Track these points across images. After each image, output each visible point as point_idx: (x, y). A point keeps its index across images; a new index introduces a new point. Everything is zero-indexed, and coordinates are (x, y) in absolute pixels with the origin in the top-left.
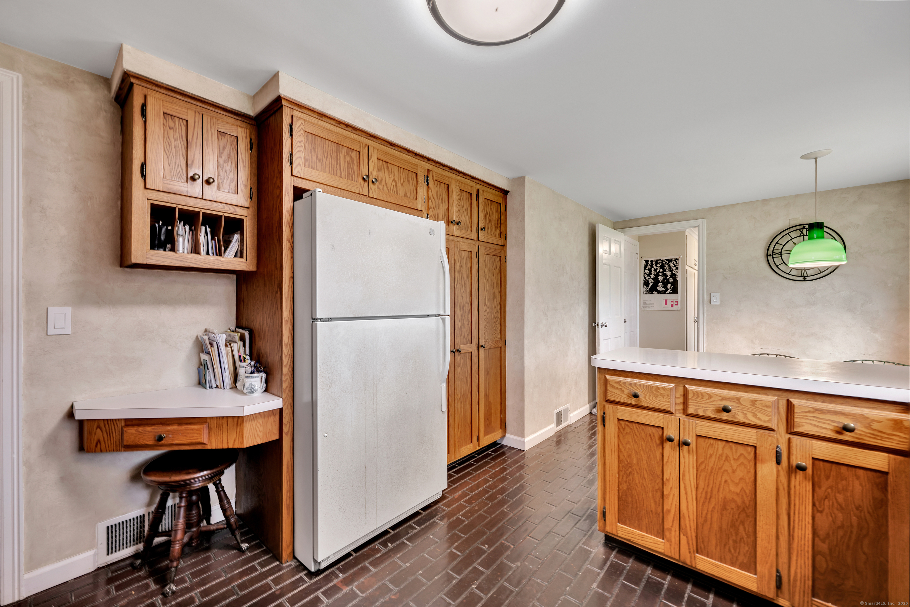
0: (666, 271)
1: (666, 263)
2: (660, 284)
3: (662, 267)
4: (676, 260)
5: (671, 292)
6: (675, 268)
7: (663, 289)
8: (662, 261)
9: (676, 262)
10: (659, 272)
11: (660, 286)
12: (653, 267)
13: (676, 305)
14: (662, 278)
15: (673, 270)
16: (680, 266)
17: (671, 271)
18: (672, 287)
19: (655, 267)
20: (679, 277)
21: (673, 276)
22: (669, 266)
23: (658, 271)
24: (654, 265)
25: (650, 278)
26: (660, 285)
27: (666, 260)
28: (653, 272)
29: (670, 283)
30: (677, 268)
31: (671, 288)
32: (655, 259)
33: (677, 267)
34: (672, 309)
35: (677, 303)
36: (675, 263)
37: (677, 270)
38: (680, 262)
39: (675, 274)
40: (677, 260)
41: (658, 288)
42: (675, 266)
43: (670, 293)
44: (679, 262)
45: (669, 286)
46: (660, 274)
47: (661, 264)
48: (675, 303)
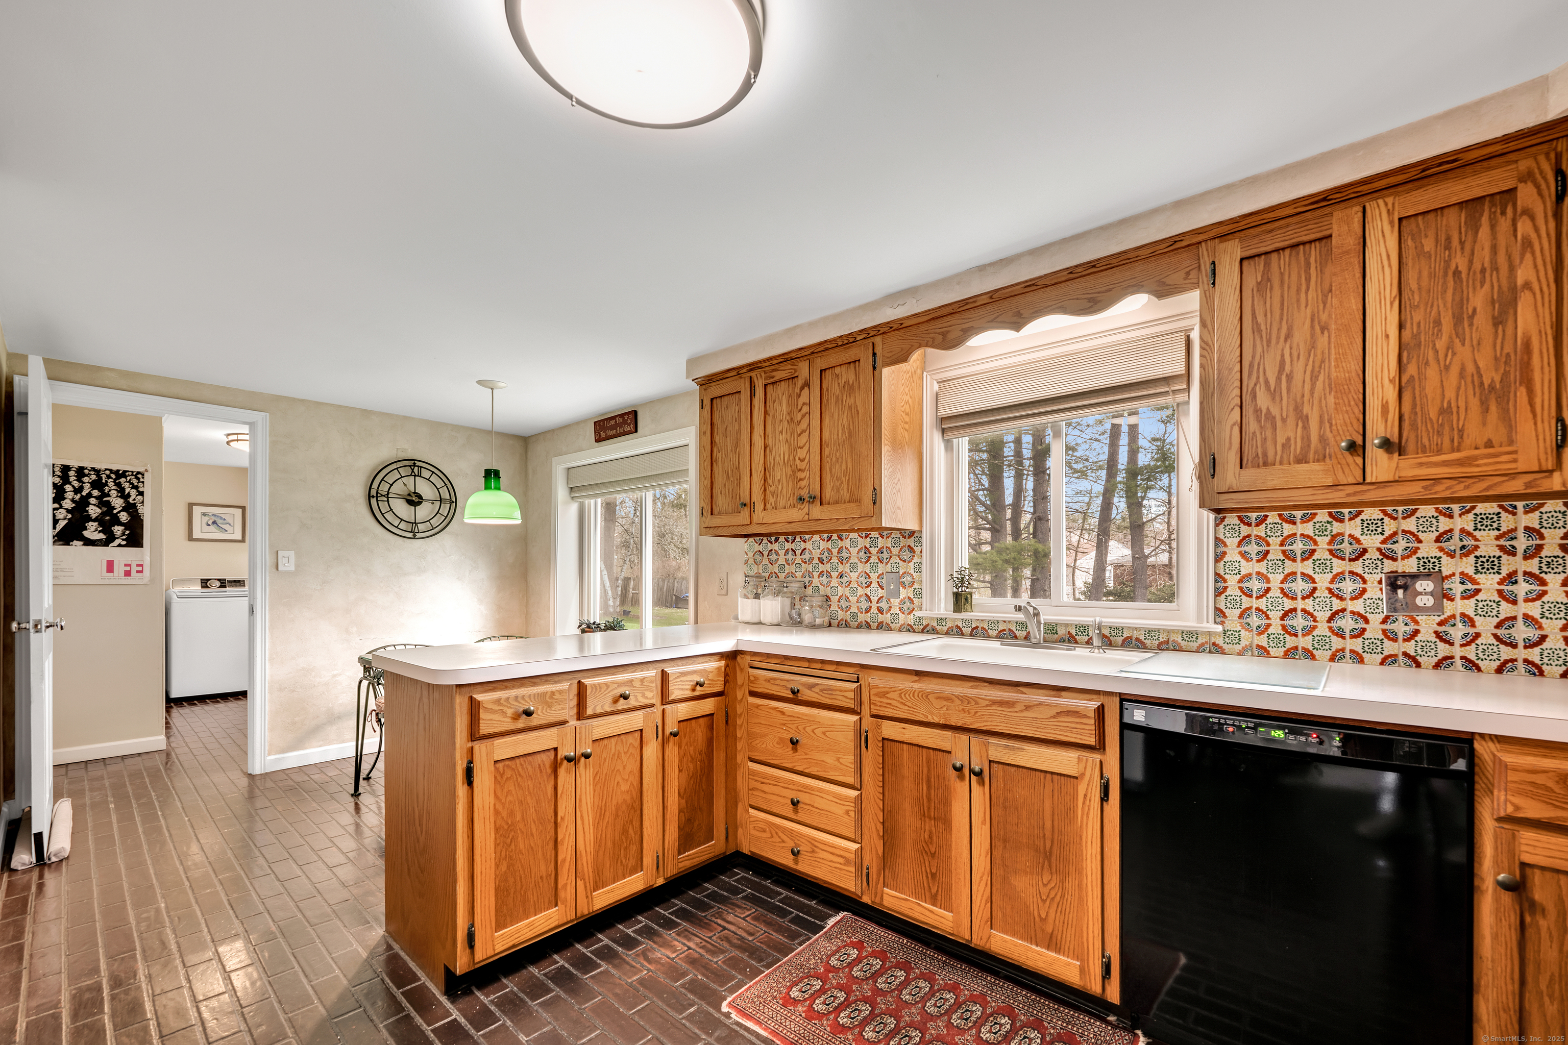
0: (109, 496)
1: (109, 477)
2: (91, 523)
3: (98, 484)
4: (138, 475)
5: (124, 543)
6: (134, 493)
7: (102, 536)
8: (97, 472)
9: (138, 479)
10: (90, 495)
11: (93, 529)
12: (70, 483)
13: (138, 572)
14: (99, 511)
15: (129, 495)
16: (147, 489)
17: (125, 496)
18: (127, 532)
19: (76, 484)
20: (146, 511)
21: (130, 508)
22: (119, 485)
23: (84, 493)
24: (72, 479)
25: (61, 507)
26: (92, 526)
27: (111, 471)
28: (70, 495)
29: (120, 524)
30: (141, 494)
31: (123, 534)
32: (75, 464)
33: (141, 489)
34: (128, 580)
35: (140, 568)
36: (135, 481)
37: (140, 497)
38: (148, 479)
39: (134, 506)
40: (140, 476)
41: (86, 533)
42: (136, 488)
43: (120, 545)
44: (145, 480)
45: (118, 530)
46: (93, 501)
47: (94, 477)
48: (134, 569)
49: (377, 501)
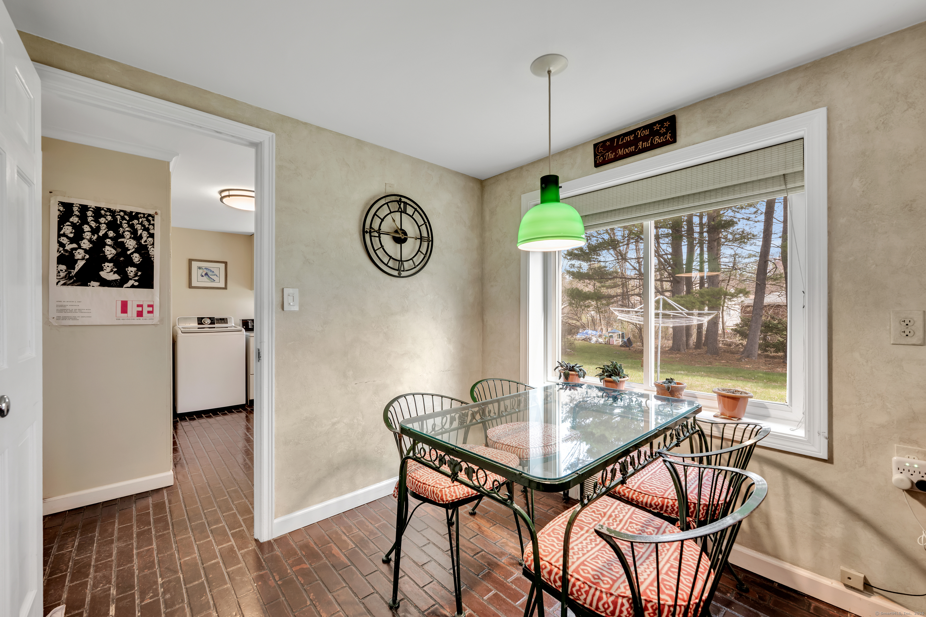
0: (123, 237)
1: (123, 218)
2: (107, 264)
3: (113, 225)
4: (149, 217)
5: (136, 284)
6: (145, 234)
7: (116, 277)
8: (113, 213)
9: (149, 221)
10: (106, 236)
11: (109, 269)
12: (88, 223)
13: (149, 312)
14: (114, 252)
15: (141, 237)
16: (157, 231)
17: (137, 237)
18: (139, 273)
19: (93, 224)
20: (156, 253)
21: (142, 250)
22: (132, 226)
23: (101, 234)
24: (90, 219)
25: (80, 247)
26: (108, 266)
27: (125, 212)
28: (87, 235)
29: (133, 265)
30: (152, 236)
31: (136, 275)
32: (92, 204)
33: (151, 231)
34: (140, 321)
35: (151, 309)
36: (146, 223)
37: (150, 239)
38: (157, 221)
39: (145, 247)
40: (150, 218)
41: (103, 274)
42: (147, 229)
43: (133, 286)
44: (156, 223)
45: (131, 271)
46: (109, 242)
47: (109, 218)
48: (146, 309)
49: (371, 236)
